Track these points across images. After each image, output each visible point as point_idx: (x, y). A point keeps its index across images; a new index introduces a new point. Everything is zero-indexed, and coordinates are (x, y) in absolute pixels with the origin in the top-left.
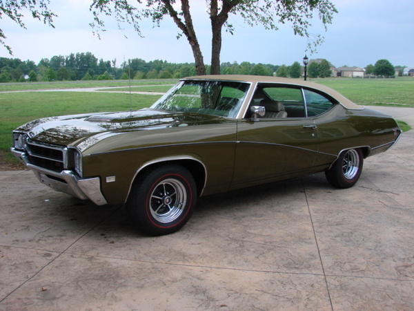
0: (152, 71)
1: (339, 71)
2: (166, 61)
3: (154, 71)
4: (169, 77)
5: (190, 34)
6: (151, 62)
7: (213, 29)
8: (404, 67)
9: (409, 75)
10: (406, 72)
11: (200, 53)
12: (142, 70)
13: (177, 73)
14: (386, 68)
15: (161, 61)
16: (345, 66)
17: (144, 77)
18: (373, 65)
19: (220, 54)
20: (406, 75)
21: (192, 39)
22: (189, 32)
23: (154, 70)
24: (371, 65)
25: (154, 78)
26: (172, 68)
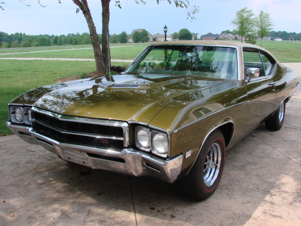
0: (14, 41)
1: (154, 38)
2: (24, 34)
3: (16, 42)
4: (30, 46)
5: (85, 9)
6: (12, 34)
7: (103, 5)
8: (197, 34)
9: (201, 39)
10: (199, 37)
11: (93, 24)
12: (5, 40)
13: (36, 43)
14: (186, 34)
15: (21, 34)
16: (158, 34)
17: (9, 46)
18: (178, 33)
19: (109, 25)
20: (199, 39)
21: (86, 12)
22: (84, 7)
23: (17, 40)
24: (176, 33)
25: (17, 47)
26: (30, 39)
